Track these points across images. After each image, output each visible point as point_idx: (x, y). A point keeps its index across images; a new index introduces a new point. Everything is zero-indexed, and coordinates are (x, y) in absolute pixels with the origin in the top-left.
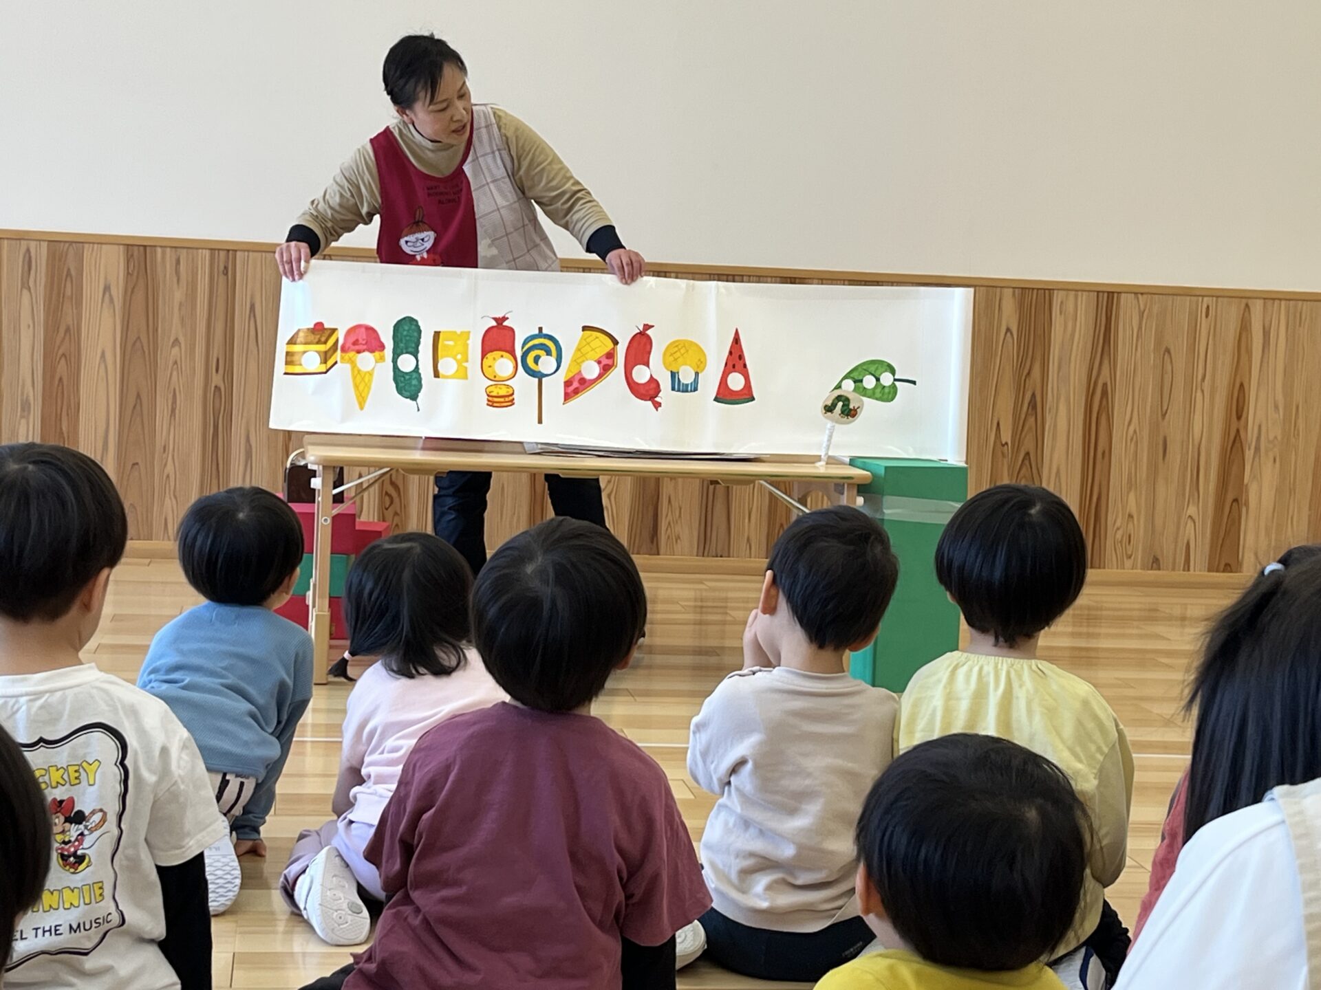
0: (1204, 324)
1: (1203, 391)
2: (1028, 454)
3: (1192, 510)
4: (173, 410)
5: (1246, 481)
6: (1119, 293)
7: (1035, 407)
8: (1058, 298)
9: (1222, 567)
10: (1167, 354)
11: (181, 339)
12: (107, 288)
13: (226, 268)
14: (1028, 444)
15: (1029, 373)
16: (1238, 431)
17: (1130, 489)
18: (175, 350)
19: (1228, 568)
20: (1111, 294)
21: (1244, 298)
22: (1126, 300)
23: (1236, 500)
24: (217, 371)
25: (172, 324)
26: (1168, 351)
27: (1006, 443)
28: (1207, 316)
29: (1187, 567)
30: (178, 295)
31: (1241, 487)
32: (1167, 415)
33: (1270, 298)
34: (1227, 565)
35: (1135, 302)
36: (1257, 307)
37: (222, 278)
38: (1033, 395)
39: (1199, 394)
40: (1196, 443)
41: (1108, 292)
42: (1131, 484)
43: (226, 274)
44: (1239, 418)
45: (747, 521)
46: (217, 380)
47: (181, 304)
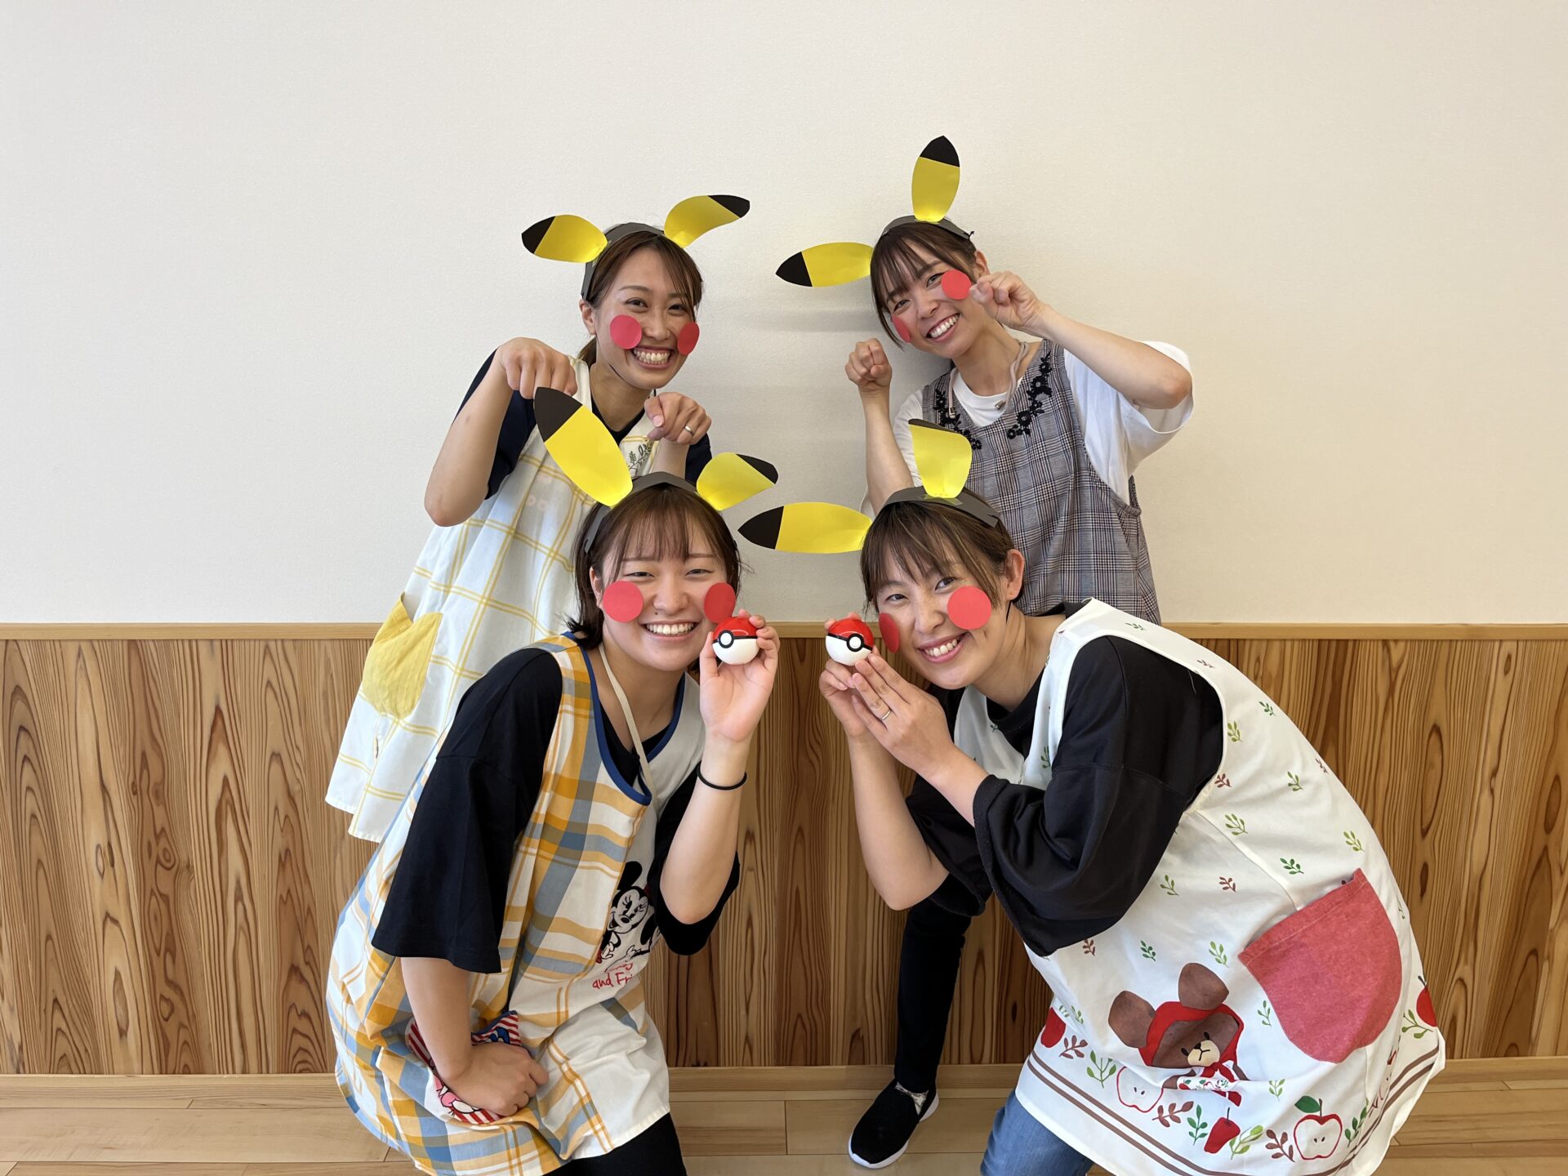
1: (1492, 791)
3: (1464, 971)
5: (1552, 924)
9: (1503, 1049)
10: (1434, 737)
16: (1546, 849)
19: (1513, 1050)
20: (1342, 644)
23: (1534, 952)
31: (1543, 930)
32: (1430, 832)
34: (1513, 1045)
40: (1477, 870)
41: (1338, 641)
44: (1548, 828)
45: (743, 1012)
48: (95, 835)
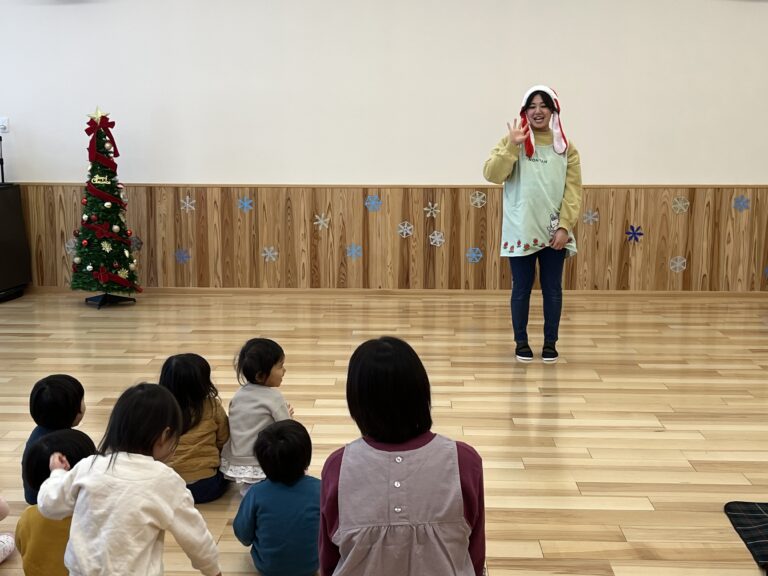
0: (612, 200)
3: (609, 268)
4: (239, 243)
5: (630, 257)
11: (241, 219)
12: (215, 202)
13: (255, 194)
16: (626, 238)
18: (239, 223)
19: (624, 289)
21: (627, 189)
23: (626, 264)
24: (253, 229)
25: (238, 214)
26: (598, 209)
28: (613, 196)
29: (608, 288)
31: (628, 259)
32: (598, 233)
33: (637, 188)
36: (632, 192)
37: (253, 197)
39: (610, 225)
40: (610, 244)
42: (585, 260)
43: (255, 196)
46: (254, 232)
48: (302, 231)
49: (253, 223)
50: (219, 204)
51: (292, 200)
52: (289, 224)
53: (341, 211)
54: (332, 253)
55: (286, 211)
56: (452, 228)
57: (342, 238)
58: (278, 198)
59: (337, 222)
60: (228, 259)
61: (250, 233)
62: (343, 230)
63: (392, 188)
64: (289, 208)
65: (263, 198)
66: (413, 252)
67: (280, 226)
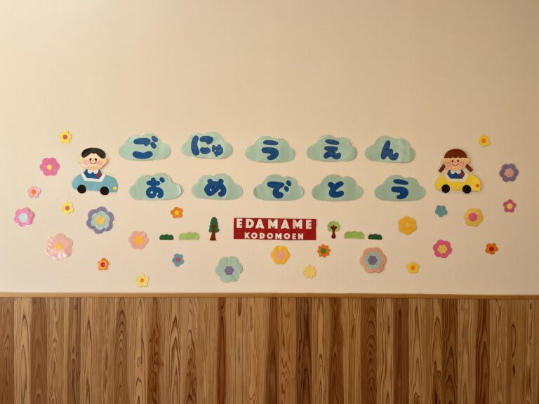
0: (530, 313)
2: (450, 376)
4: (54, 371)
6: (489, 300)
7: (452, 354)
8: (460, 304)
11: (57, 339)
12: (24, 317)
13: (77, 306)
14: (450, 372)
15: (448, 338)
17: (499, 390)
18: (54, 344)
22: (492, 303)
24: (73, 352)
25: (53, 332)
26: (513, 325)
27: (440, 372)
28: (531, 308)
30: (55, 319)
35: (497, 303)
37: (75, 311)
38: (451, 348)
39: (529, 345)
42: (499, 388)
43: (77, 308)
46: (73, 356)
47: (57, 323)
49: (73, 343)
50: (29, 319)
51: (126, 312)
52: (121, 345)
53: (190, 327)
54: (177, 384)
55: (118, 328)
56: (332, 349)
57: (191, 363)
58: (107, 311)
59: (184, 342)
60: (39, 391)
61: (69, 356)
62: (193, 351)
63: (255, 296)
64: (122, 324)
65: (88, 312)
66: (282, 380)
67: (109, 347)
